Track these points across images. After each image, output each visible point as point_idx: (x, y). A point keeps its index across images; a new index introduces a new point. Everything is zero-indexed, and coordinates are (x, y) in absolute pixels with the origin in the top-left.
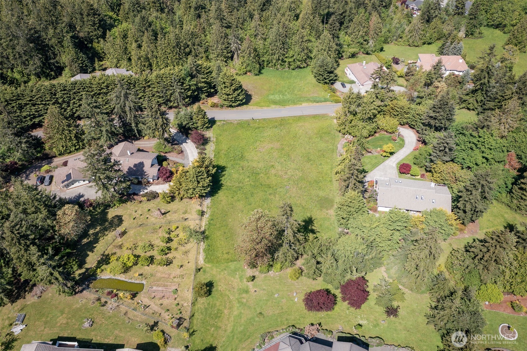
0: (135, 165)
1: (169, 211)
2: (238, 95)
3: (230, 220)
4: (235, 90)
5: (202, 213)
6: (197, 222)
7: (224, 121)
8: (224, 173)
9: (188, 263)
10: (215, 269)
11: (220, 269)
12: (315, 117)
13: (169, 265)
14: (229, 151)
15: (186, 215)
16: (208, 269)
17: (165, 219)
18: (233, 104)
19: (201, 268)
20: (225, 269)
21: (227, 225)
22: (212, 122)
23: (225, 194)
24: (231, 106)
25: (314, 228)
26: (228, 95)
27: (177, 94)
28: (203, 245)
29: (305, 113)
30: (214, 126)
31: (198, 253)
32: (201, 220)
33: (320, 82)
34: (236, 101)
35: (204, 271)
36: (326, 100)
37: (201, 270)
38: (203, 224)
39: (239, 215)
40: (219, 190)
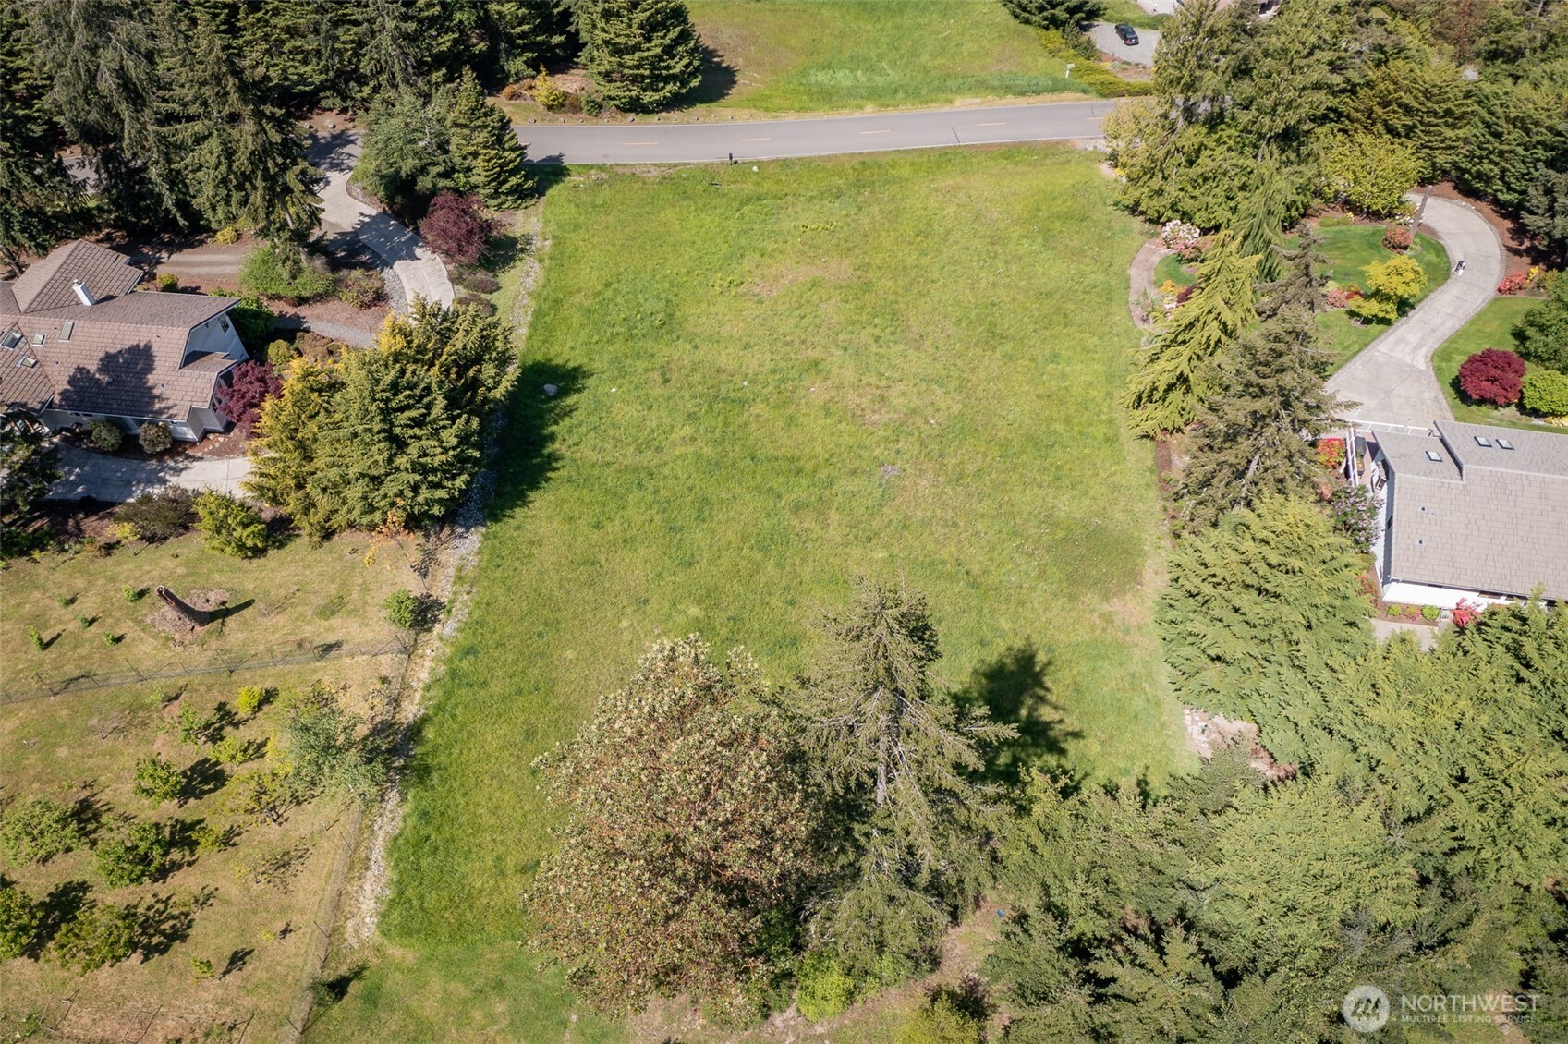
0: (109, 362)
1: (249, 604)
2: (669, 51)
3: (570, 654)
4: (650, 29)
5: (423, 614)
6: (387, 664)
7: (602, 168)
8: (571, 400)
9: (285, 932)
10: (436, 984)
11: (467, 981)
12: (1010, 152)
13: (162, 949)
14: (609, 294)
15: (335, 621)
16: (394, 982)
17: (214, 644)
18: (648, 97)
19: (358, 973)
20: (499, 986)
21: (546, 688)
22: (550, 172)
23: (559, 505)
24: (635, 107)
25: (1046, 714)
26: (618, 50)
27: (385, 40)
28: (395, 814)
29: (970, 136)
30: (554, 191)
31: (357, 864)
32: (409, 651)
33: (1027, 22)
34: (657, 80)
35: (372, 999)
36: (1057, 87)
37: (354, 988)
38: (423, 672)
39: (625, 623)
40: (534, 486)
